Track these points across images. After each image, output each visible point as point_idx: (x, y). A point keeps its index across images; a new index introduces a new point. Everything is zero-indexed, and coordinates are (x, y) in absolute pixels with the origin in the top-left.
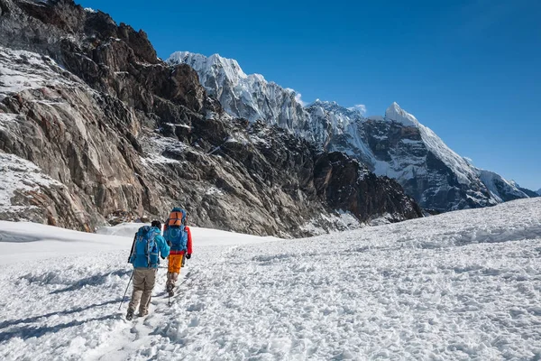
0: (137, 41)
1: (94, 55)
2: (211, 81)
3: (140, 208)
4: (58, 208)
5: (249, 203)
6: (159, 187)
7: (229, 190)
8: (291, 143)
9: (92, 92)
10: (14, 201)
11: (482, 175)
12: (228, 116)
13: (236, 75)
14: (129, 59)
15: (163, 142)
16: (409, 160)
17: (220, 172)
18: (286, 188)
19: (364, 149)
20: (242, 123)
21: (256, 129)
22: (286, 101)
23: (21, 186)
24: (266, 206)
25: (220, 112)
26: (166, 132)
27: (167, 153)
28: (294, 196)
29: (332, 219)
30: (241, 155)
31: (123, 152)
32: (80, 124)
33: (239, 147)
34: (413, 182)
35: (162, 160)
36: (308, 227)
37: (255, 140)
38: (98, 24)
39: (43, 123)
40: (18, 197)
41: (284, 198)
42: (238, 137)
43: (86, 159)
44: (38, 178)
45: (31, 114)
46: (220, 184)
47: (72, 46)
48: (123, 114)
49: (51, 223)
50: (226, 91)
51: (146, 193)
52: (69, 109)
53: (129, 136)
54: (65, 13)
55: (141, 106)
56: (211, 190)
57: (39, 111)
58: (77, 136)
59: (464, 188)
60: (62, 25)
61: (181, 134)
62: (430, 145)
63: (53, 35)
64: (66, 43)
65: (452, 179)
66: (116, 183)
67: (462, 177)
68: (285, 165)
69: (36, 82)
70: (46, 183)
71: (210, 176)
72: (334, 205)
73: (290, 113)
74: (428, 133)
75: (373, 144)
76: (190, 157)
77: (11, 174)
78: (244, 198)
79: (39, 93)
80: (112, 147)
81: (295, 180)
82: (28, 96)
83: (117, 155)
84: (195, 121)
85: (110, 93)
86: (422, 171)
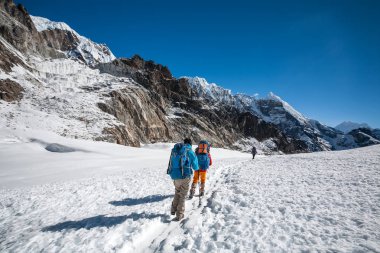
0: (164, 70)
1: (148, 77)
2: (195, 87)
3: (165, 137)
4: (122, 135)
5: (211, 134)
6: (173, 128)
7: (202, 129)
8: (228, 109)
9: (146, 90)
10: (103, 132)
11: (310, 122)
12: (201, 99)
13: (205, 84)
14: (161, 78)
15: (174, 110)
16: (278, 116)
17: (198, 121)
18: (227, 128)
19: (258, 111)
20: (207, 101)
21: (213, 103)
22: (225, 93)
23: (107, 126)
24: (218, 135)
25: (198, 96)
26: (176, 106)
27: (176, 114)
28: (230, 131)
29: (247, 140)
30: (207, 114)
31: (157, 112)
32: (139, 102)
33: (206, 111)
34: (280, 125)
35: (174, 117)
36: (236, 144)
37: (213, 107)
38: (150, 65)
39: (124, 102)
40: (105, 131)
41: (226, 132)
42: (206, 107)
43: (141, 116)
44: (115, 122)
45: (120, 98)
46: (199, 126)
47: (140, 74)
48: (158, 99)
49: (118, 143)
50: (201, 91)
51: (167, 130)
52: (135, 96)
53: (161, 107)
54: (137, 62)
55: (166, 96)
56: (195, 129)
57: (123, 97)
58: (138, 107)
59: (302, 127)
60: (136, 66)
61: (182, 106)
62: (287, 109)
63: (133, 71)
64: (138, 73)
65: (297, 123)
66: (154, 126)
67: (302, 122)
68: (226, 118)
69: (123, 86)
70: (118, 124)
71: (194, 123)
72: (248, 134)
73: (227, 98)
74: (286, 104)
75: (262, 110)
76: (185, 115)
77: (104, 121)
78: (208, 132)
79: (124, 90)
80: (153, 111)
81: (230, 124)
82: (120, 92)
83: (155, 114)
84: (187, 101)
85: (154, 91)
86: (284, 120)
